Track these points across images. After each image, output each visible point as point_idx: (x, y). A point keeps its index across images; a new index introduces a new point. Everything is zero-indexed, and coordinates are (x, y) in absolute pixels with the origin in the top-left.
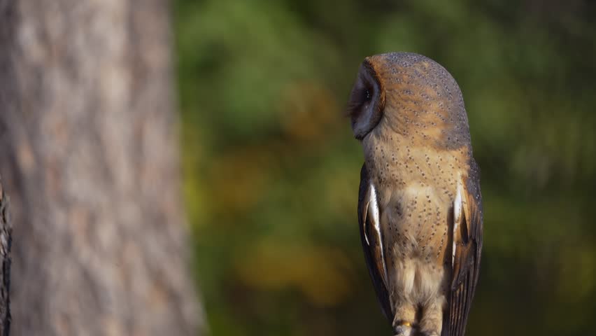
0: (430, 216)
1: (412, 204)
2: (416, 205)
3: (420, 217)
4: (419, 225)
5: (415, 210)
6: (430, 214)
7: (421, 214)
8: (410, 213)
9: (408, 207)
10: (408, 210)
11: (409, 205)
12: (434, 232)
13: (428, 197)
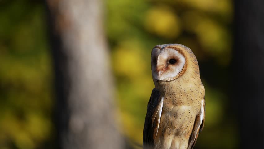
0: (188, 119)
1: (183, 114)
2: (184, 114)
3: (184, 119)
4: (183, 122)
5: (183, 116)
6: (188, 118)
7: (185, 118)
8: (181, 117)
9: (180, 115)
10: (180, 116)
11: (181, 114)
12: (188, 125)
13: (189, 111)
